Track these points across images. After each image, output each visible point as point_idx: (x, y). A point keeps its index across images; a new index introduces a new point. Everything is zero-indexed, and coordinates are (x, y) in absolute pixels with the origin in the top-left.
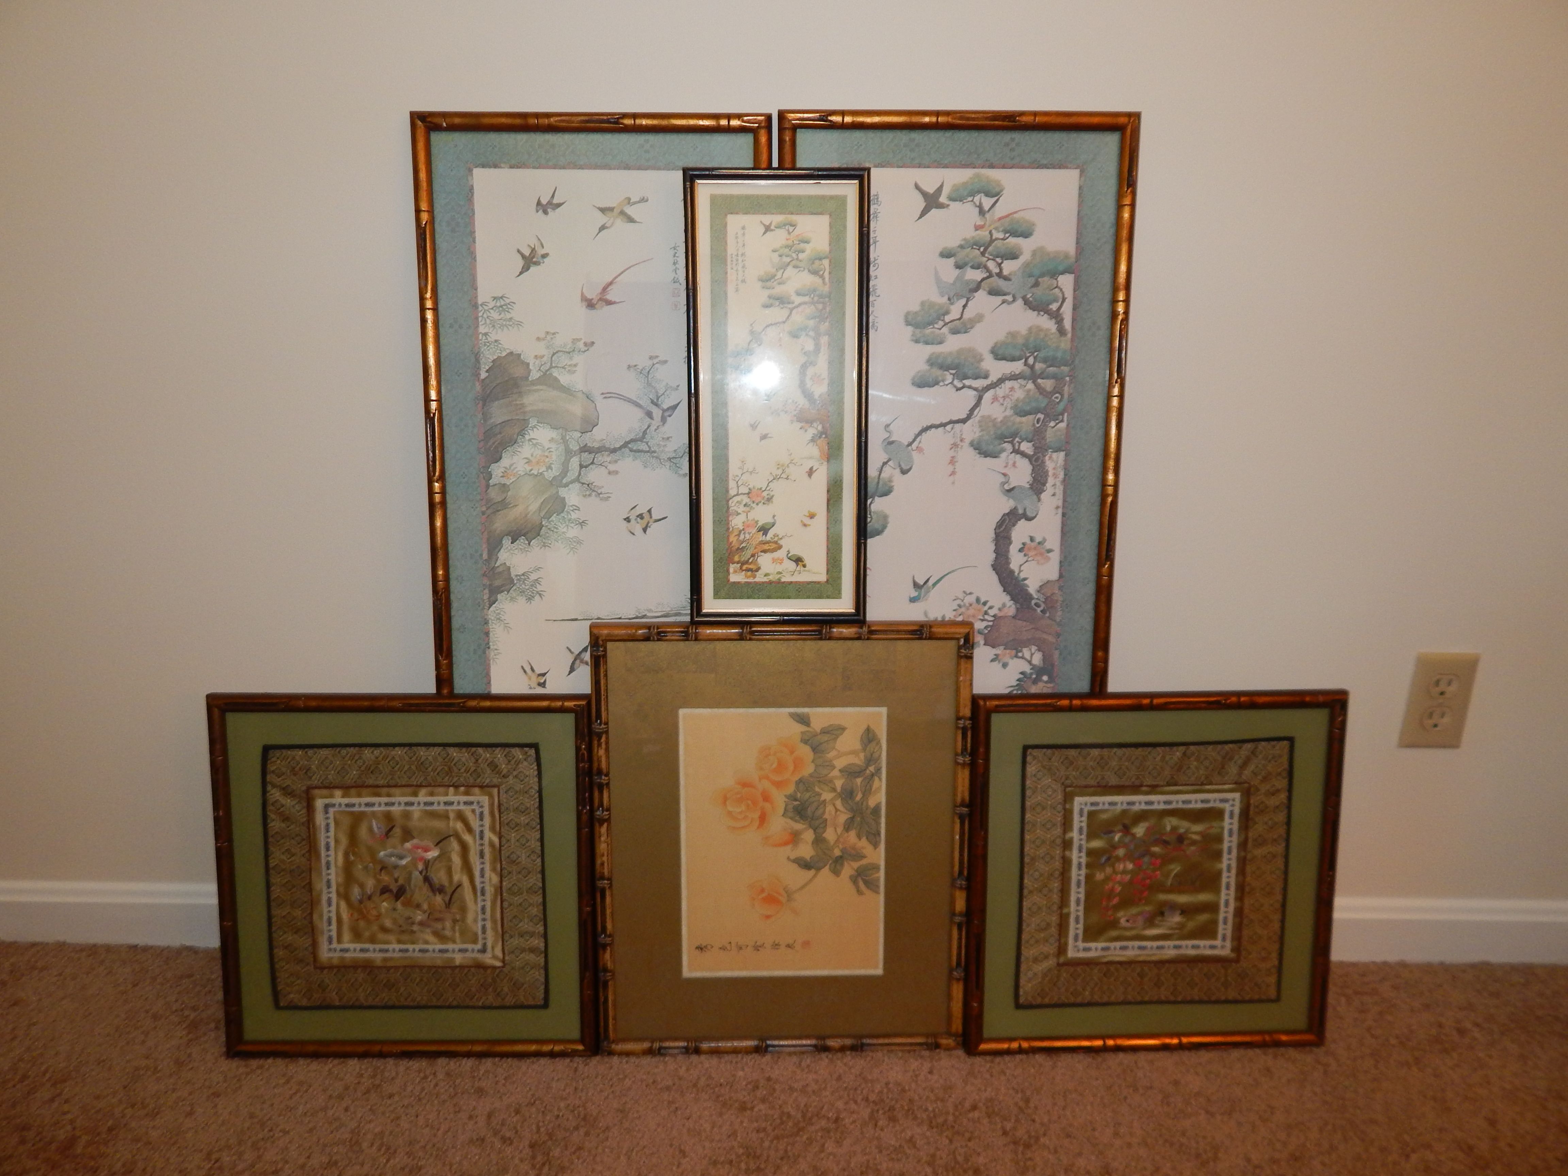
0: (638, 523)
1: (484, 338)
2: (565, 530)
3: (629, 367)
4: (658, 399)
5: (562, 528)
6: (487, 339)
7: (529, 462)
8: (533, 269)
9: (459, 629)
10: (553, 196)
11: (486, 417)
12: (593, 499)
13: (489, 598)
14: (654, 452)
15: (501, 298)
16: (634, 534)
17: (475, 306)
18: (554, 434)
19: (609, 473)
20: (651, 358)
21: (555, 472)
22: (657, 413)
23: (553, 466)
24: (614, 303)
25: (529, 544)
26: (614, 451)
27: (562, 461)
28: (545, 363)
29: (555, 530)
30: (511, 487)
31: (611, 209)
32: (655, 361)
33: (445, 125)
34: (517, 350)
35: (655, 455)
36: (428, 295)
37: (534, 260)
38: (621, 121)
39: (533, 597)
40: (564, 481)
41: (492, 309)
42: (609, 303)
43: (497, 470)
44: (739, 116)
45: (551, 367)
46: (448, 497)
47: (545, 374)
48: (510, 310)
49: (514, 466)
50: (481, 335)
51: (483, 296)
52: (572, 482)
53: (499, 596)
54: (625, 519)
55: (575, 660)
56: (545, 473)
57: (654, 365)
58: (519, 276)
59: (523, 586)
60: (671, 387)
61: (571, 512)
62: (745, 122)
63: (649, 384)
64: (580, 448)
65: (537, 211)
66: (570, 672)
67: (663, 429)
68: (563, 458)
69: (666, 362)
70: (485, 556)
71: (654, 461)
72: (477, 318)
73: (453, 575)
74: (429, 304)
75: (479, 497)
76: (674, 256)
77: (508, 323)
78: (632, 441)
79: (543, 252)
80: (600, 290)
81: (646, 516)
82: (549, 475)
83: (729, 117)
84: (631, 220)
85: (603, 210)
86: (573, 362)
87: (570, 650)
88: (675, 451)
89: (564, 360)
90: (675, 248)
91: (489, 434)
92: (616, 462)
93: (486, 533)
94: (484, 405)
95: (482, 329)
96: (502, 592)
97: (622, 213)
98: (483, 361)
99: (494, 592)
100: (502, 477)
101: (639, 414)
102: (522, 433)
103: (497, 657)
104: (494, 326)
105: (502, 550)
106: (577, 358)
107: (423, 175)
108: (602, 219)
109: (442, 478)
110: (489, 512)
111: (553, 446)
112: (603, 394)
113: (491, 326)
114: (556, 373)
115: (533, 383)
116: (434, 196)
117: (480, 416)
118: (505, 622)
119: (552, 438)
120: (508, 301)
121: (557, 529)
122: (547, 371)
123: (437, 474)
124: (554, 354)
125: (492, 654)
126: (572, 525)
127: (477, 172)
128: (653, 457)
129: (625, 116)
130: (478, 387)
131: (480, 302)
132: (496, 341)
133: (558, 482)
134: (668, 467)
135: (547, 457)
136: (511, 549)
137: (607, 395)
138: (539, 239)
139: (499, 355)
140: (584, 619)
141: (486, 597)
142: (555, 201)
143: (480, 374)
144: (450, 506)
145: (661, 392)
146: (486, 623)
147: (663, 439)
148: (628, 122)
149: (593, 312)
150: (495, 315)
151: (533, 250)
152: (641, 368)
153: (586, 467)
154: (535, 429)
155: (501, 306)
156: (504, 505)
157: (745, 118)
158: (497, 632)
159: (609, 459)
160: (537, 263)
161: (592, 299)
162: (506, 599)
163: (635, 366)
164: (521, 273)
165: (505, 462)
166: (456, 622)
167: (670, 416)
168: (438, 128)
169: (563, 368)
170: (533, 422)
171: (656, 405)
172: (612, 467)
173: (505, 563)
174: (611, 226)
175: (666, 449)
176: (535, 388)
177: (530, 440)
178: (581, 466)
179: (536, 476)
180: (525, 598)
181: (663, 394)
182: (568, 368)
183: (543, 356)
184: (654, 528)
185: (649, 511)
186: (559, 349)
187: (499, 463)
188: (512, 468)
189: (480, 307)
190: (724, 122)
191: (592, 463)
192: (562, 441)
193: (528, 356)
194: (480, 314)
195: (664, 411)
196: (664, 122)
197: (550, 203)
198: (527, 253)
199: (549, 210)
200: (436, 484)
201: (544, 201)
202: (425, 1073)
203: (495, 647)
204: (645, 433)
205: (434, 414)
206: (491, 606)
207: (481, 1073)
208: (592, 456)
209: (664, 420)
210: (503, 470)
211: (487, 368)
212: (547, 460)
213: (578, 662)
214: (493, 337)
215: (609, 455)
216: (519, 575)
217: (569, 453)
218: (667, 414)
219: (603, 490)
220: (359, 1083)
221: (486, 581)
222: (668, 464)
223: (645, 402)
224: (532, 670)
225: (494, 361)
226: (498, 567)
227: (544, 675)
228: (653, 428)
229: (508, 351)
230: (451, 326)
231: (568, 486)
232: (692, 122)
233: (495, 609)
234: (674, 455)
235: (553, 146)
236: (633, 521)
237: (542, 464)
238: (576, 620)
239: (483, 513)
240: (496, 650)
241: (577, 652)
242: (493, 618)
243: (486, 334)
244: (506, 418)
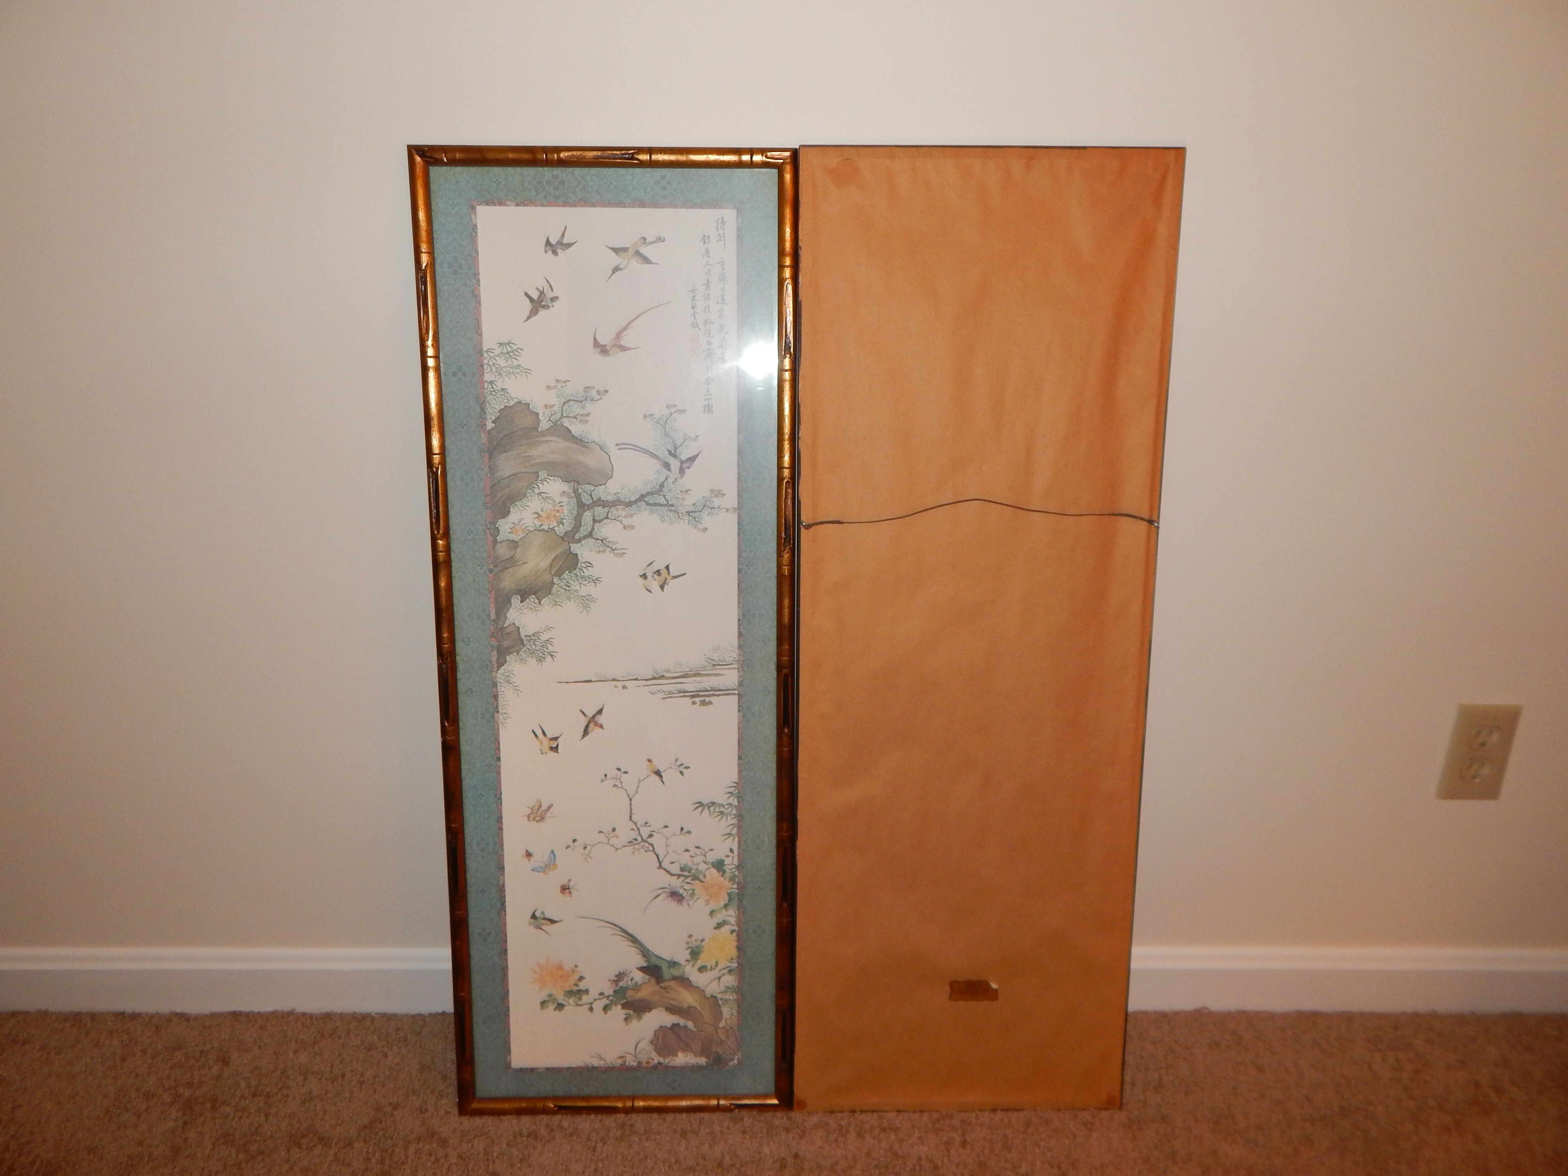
0: (655, 580)
1: (490, 386)
2: (578, 588)
3: (645, 416)
4: (675, 451)
5: (575, 586)
6: (493, 388)
7: (539, 516)
8: (542, 313)
9: (466, 693)
10: (563, 236)
11: (492, 469)
12: (608, 556)
13: (498, 660)
14: (672, 505)
15: (509, 343)
16: (650, 591)
17: (480, 352)
18: (565, 487)
19: (625, 527)
20: (668, 407)
21: (567, 526)
22: (675, 464)
23: (564, 521)
24: (629, 349)
25: (540, 604)
26: (629, 504)
27: (574, 515)
28: (555, 413)
29: (567, 588)
30: (520, 543)
31: (625, 250)
32: (673, 410)
33: (445, 160)
34: (525, 398)
35: (673, 508)
36: (430, 342)
37: (543, 303)
38: (636, 156)
39: (544, 658)
40: (577, 537)
41: (498, 356)
42: (624, 349)
43: (505, 525)
44: (762, 151)
45: (562, 417)
46: (453, 555)
47: (555, 424)
48: (517, 357)
49: (523, 521)
50: (486, 384)
51: (489, 341)
52: (586, 537)
53: (508, 658)
54: (641, 576)
55: (589, 723)
56: (556, 529)
57: (671, 414)
58: (526, 321)
59: (534, 647)
60: (690, 437)
61: (584, 569)
62: (769, 158)
63: (666, 434)
64: (594, 502)
65: (546, 252)
66: (584, 736)
67: (680, 481)
68: (576, 513)
69: (684, 411)
70: (493, 616)
71: (672, 514)
72: (482, 366)
73: (458, 636)
74: (430, 352)
75: (485, 555)
76: (693, 300)
77: (515, 370)
78: (648, 494)
79: (552, 295)
80: (614, 335)
81: (664, 572)
82: (560, 530)
83: (752, 152)
84: (646, 260)
85: (616, 250)
86: (586, 412)
87: (583, 713)
88: (694, 505)
89: (576, 409)
90: (693, 291)
91: (494, 488)
92: (631, 516)
93: (493, 592)
94: (490, 458)
95: (487, 377)
96: (512, 653)
97: (638, 253)
98: (489, 411)
99: (503, 653)
100: (510, 533)
101: (656, 465)
102: (530, 486)
103: (506, 721)
104: (500, 374)
105: (511, 610)
106: (589, 407)
107: (422, 215)
108: (615, 260)
109: (447, 535)
110: (496, 570)
111: (565, 500)
112: (617, 445)
113: (496, 374)
114: (566, 423)
115: (543, 434)
116: (435, 235)
117: (487, 469)
118: (515, 685)
119: (564, 492)
120: (514, 347)
121: (569, 586)
122: (557, 421)
123: (441, 532)
124: (565, 403)
125: (501, 717)
126: (585, 583)
127: (481, 210)
128: (671, 511)
129: (640, 150)
130: (484, 438)
131: (485, 350)
132: (503, 390)
133: (570, 537)
134: (686, 521)
135: (558, 511)
136: (521, 609)
137: (621, 446)
138: (548, 282)
139: (507, 404)
140: (598, 681)
141: (494, 659)
142: (565, 241)
143: (486, 425)
144: (455, 564)
145: (679, 443)
146: (495, 685)
147: (681, 491)
148: (644, 157)
149: (606, 359)
150: (501, 362)
151: (542, 293)
152: (658, 418)
153: (600, 521)
154: (545, 483)
155: (508, 353)
156: (512, 562)
157: (769, 154)
158: (506, 695)
159: (623, 513)
160: (546, 307)
161: (606, 345)
162: (516, 661)
163: (652, 415)
164: (529, 318)
165: (514, 516)
166: (462, 686)
167: (688, 468)
168: (439, 163)
169: (574, 417)
170: (543, 474)
171: (674, 456)
172: (627, 522)
173: (514, 624)
174: (626, 266)
175: (685, 503)
176: (546, 439)
177: (539, 494)
178: (595, 521)
179: (547, 531)
180: (535, 659)
181: (682, 444)
182: (580, 418)
183: (554, 405)
184: (672, 584)
185: (667, 568)
186: (571, 398)
187: (506, 519)
188: (521, 524)
189: (485, 354)
190: (746, 158)
191: (607, 518)
192: (573, 495)
193: (538, 406)
194: (485, 362)
195: (682, 462)
196: (682, 158)
197: (560, 243)
198: (535, 295)
199: (559, 251)
200: (440, 542)
201: (553, 241)
202: (436, 1155)
203: (505, 711)
204: (662, 486)
205: (437, 469)
206: (499, 668)
207: (495, 1155)
208: (606, 510)
209: (682, 471)
210: (511, 525)
211: (494, 418)
212: (558, 515)
213: (592, 725)
214: (499, 385)
215: (623, 509)
216: (529, 636)
217: (582, 507)
218: (685, 465)
219: (618, 546)
220: (367, 1169)
221: (494, 643)
222: (686, 518)
223: (663, 453)
224: (544, 734)
225: (501, 411)
226: (507, 627)
227: (556, 739)
228: (670, 481)
229: (516, 401)
230: (454, 374)
231: (580, 542)
232: (713, 157)
233: (503, 671)
234: (693, 509)
235: (563, 183)
236: (649, 578)
237: (553, 519)
238: (590, 681)
239: (491, 571)
240: (505, 713)
241: (591, 716)
242: (501, 681)
243: (491, 382)
244: (513, 471)
